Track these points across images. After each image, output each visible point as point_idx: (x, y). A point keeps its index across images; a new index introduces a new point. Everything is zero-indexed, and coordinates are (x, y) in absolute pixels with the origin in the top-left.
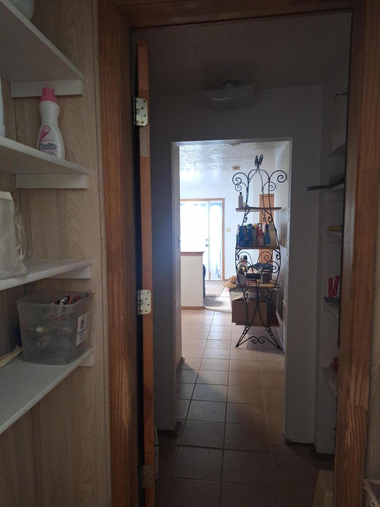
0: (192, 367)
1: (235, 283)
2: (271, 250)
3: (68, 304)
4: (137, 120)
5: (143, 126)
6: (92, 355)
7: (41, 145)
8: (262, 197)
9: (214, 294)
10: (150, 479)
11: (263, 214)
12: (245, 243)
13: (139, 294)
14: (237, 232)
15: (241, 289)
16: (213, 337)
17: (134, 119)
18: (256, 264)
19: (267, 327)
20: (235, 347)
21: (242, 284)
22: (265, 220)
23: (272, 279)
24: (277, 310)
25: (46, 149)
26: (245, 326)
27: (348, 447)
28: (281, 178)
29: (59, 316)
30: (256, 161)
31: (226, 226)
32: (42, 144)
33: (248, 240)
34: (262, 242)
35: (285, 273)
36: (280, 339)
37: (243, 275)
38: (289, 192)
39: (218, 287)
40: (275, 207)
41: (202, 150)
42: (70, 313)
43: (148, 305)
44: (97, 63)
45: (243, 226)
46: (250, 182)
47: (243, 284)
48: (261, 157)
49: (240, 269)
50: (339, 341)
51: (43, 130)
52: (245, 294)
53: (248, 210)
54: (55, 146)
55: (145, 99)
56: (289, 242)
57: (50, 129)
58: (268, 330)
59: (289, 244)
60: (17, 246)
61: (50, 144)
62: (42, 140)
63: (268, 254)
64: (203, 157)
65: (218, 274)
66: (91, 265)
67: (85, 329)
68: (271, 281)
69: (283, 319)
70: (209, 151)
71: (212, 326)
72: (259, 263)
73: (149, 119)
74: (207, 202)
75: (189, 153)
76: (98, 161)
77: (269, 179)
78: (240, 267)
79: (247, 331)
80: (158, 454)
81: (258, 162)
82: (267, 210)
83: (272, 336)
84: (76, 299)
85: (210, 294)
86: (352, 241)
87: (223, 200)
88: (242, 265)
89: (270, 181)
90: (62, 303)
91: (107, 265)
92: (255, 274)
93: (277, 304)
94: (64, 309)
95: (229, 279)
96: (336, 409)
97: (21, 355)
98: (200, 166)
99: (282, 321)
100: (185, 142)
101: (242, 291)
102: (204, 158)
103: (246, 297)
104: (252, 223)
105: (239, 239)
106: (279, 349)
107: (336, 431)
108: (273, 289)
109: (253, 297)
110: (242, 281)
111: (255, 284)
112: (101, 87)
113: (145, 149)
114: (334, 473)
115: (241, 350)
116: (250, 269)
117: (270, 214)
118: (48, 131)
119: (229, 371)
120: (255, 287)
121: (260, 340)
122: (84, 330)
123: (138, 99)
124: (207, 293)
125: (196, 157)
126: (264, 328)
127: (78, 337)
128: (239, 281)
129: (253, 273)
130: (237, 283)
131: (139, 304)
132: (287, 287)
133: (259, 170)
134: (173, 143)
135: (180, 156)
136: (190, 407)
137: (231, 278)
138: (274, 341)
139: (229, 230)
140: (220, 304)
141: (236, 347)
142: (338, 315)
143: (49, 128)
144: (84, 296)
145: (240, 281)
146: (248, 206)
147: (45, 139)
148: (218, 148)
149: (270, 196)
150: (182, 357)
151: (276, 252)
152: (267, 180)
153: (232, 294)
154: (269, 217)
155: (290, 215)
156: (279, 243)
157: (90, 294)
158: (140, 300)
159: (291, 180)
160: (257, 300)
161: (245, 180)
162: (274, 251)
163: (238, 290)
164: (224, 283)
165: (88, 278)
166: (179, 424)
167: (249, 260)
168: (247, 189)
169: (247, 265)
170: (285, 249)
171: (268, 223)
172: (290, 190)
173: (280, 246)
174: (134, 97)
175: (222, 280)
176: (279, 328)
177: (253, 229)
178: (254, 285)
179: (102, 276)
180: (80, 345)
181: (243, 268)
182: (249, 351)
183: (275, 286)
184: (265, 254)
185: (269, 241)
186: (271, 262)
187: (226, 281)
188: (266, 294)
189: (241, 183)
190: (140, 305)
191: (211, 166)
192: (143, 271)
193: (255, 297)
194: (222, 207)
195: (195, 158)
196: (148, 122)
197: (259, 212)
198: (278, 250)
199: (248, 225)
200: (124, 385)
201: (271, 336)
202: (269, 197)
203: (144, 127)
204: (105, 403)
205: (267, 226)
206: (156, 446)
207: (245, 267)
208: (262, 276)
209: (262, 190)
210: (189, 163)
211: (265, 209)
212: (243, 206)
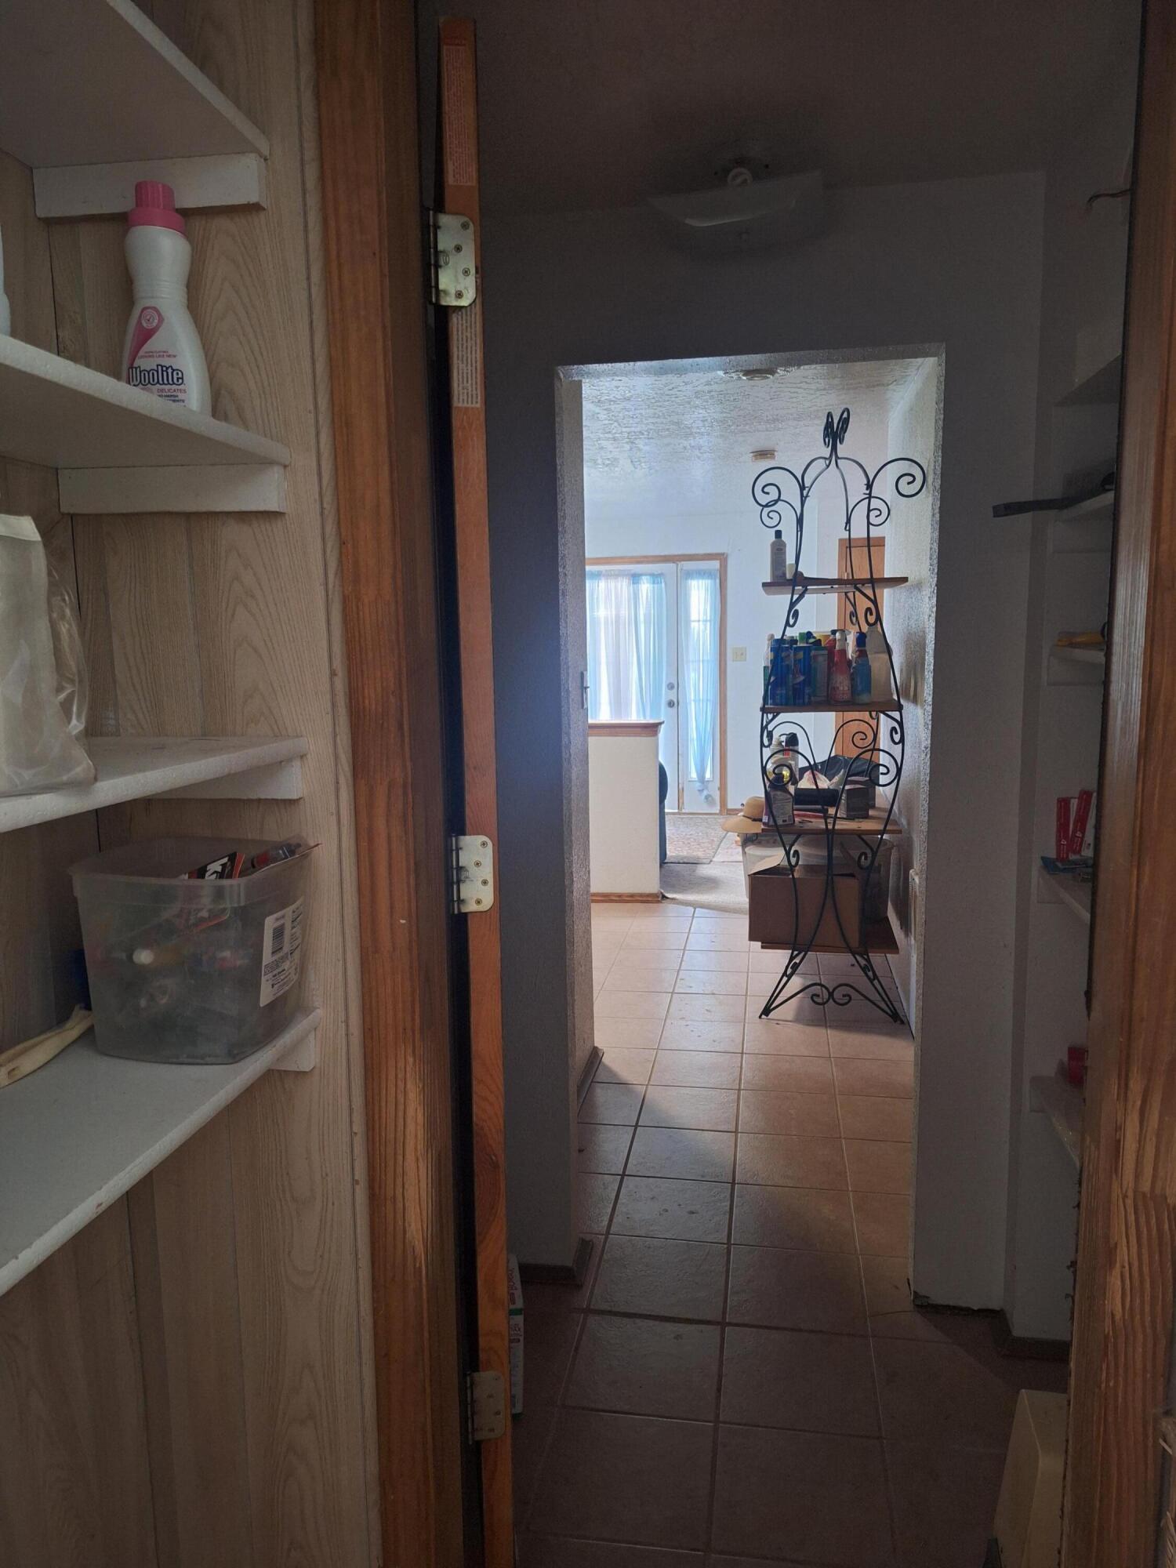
0: (625, 1073)
1: (760, 820)
2: (874, 714)
3: (230, 876)
4: (441, 287)
5: (461, 308)
6: (312, 1036)
7: (134, 370)
8: (848, 545)
9: (695, 854)
10: (498, 1413)
11: (848, 602)
12: (791, 693)
13: (454, 848)
14: (768, 658)
15: (778, 838)
16: (691, 987)
17: (430, 286)
18: (825, 761)
19: (858, 954)
20: (760, 1017)
21: (780, 822)
22: (854, 619)
23: (877, 805)
24: (891, 901)
25: (149, 382)
26: (790, 951)
27: (1113, 1321)
28: (909, 483)
29: (204, 914)
30: (826, 429)
31: (731, 643)
32: (136, 368)
33: (799, 683)
34: (846, 688)
35: (918, 785)
36: (899, 989)
37: (785, 794)
38: (932, 525)
39: (707, 833)
40: (886, 576)
41: (655, 396)
42: (236, 905)
43: (485, 882)
44: (308, 96)
45: (785, 637)
46: (807, 496)
47: (784, 821)
48: (845, 415)
49: (774, 775)
50: (1089, 994)
51: (139, 322)
52: (792, 852)
53: (800, 587)
54: (180, 373)
55: (466, 219)
56: (932, 685)
57: (161, 320)
58: (863, 962)
59: (931, 693)
60: (59, 689)
61: (162, 367)
62: (138, 352)
63: (864, 727)
64: (659, 420)
65: (705, 793)
66: (302, 757)
67: (287, 957)
68: (871, 812)
69: (911, 932)
70: (678, 400)
71: (686, 952)
72: (835, 757)
73: (478, 284)
74: (671, 566)
75: (612, 407)
76: (317, 421)
77: (869, 486)
78: (775, 768)
79: (795, 967)
80: (522, 1339)
81: (835, 432)
82: (863, 585)
83: (876, 982)
84: (258, 862)
85: (681, 854)
86: (1139, 671)
87: (722, 558)
88: (778, 764)
89: (872, 495)
90: (212, 874)
91: (350, 755)
92: (824, 790)
93: (890, 885)
94: (219, 893)
95: (741, 807)
96: (1078, 1206)
97: (88, 1037)
98: (647, 448)
99: (907, 934)
100: (597, 365)
101: (781, 843)
102: (662, 423)
103: (793, 861)
104: (815, 630)
105: (772, 679)
106: (895, 1022)
107: (1075, 1273)
108: (879, 836)
109: (813, 861)
110: (782, 814)
111: (823, 821)
112: (322, 178)
113: (467, 382)
114: (1069, 1401)
115: (777, 1024)
116: (808, 775)
117: (872, 597)
118: (154, 324)
119: (739, 1090)
120: (823, 830)
121: (837, 995)
122: (283, 959)
123: (444, 220)
124: (671, 852)
125: (637, 420)
126: (848, 958)
127: (263, 979)
128: (770, 813)
129: (815, 787)
130: (765, 819)
131: (455, 880)
132: (925, 828)
133: (837, 458)
134: (561, 371)
135: (584, 418)
136: (621, 1197)
137: (748, 804)
138: (880, 999)
139: (741, 654)
140: (712, 883)
141: (763, 1016)
142: (1087, 916)
143: (159, 315)
144: (281, 852)
145: (775, 813)
146: (802, 574)
147: (146, 352)
148: (707, 388)
149: (871, 543)
150: (596, 1045)
151: (889, 719)
152: (864, 489)
153: (749, 854)
154: (868, 610)
155: (935, 599)
156: (900, 691)
157: (299, 845)
158: (460, 869)
159: (941, 485)
160: (828, 872)
161: (791, 492)
162: (882, 716)
163: (768, 842)
164: (723, 820)
165: (295, 797)
166: (585, 1248)
167: (802, 746)
168: (800, 521)
169: (797, 764)
170: (919, 711)
171: (865, 628)
172: (938, 516)
173: (902, 701)
174: (431, 212)
175: (718, 812)
176: (896, 956)
177: (816, 649)
178: (819, 824)
179: (337, 790)
180: (271, 1006)
181: (786, 773)
182: (800, 1027)
183: (885, 826)
184: (854, 727)
185: (868, 688)
186: (875, 752)
187: (730, 814)
188: (855, 854)
189: (780, 502)
190: (459, 882)
191: (685, 448)
192: (468, 777)
193: (824, 862)
194: (718, 581)
195: (631, 422)
196: (476, 294)
197: (836, 595)
198: (896, 715)
199: (800, 634)
200: (411, 1127)
201: (871, 981)
202: (869, 546)
203: (464, 310)
204: (355, 1182)
205: (861, 639)
206: (512, 1313)
207: (790, 767)
208: (844, 795)
209: (846, 524)
210: (615, 439)
211: (856, 584)
212: (784, 574)
